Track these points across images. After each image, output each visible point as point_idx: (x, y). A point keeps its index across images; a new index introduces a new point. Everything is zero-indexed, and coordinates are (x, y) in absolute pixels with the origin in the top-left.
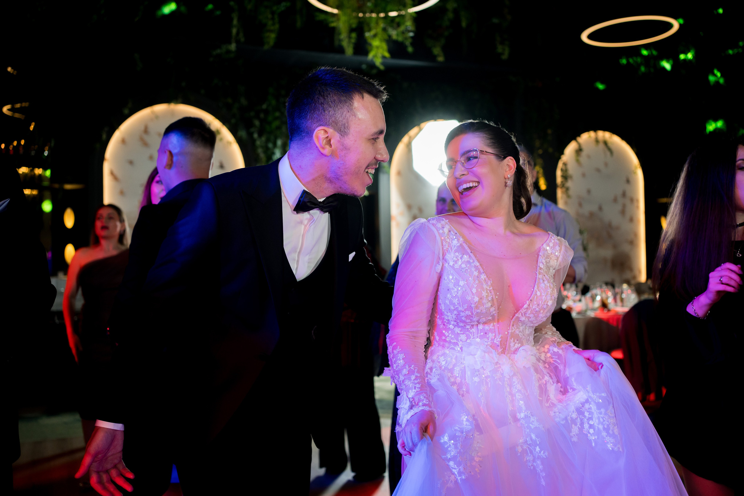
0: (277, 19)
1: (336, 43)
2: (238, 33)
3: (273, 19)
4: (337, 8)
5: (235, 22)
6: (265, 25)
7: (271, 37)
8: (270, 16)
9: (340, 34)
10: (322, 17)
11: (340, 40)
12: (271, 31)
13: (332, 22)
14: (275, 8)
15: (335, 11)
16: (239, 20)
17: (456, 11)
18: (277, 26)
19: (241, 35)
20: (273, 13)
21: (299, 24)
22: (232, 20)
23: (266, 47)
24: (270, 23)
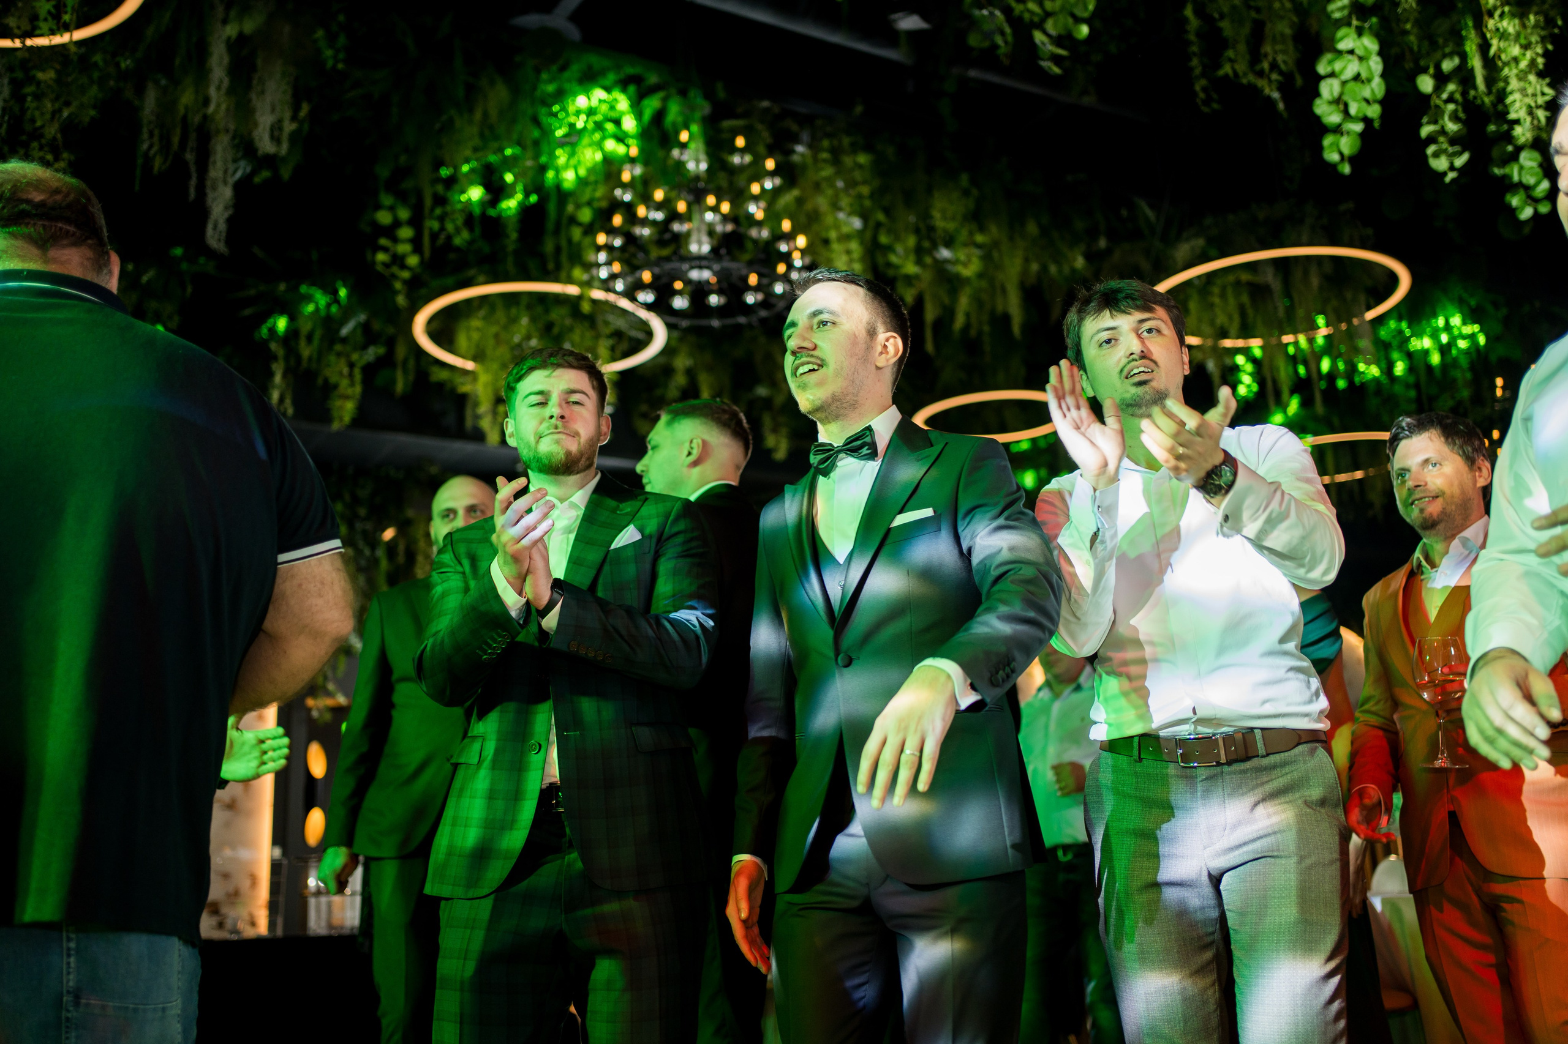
0: (358, 375)
1: (469, 423)
2: (281, 400)
3: (351, 375)
4: (475, 359)
5: (278, 378)
6: (336, 387)
7: (346, 409)
8: (346, 370)
9: (476, 404)
10: (443, 375)
11: (477, 417)
12: (347, 397)
13: (462, 384)
14: (355, 357)
15: (469, 365)
16: (284, 376)
17: (690, 373)
18: (358, 389)
19: (288, 402)
20: (351, 365)
21: (400, 386)
22: (271, 374)
23: (336, 426)
24: (345, 382)
